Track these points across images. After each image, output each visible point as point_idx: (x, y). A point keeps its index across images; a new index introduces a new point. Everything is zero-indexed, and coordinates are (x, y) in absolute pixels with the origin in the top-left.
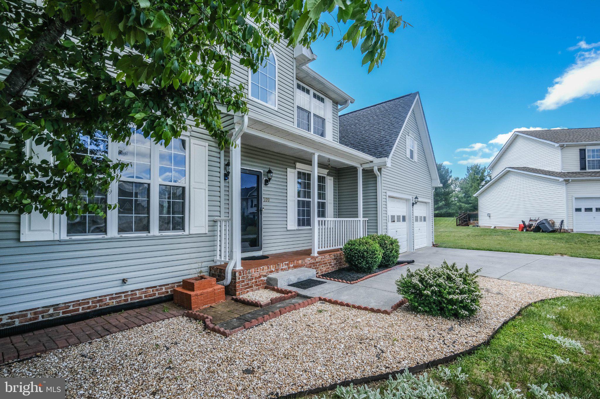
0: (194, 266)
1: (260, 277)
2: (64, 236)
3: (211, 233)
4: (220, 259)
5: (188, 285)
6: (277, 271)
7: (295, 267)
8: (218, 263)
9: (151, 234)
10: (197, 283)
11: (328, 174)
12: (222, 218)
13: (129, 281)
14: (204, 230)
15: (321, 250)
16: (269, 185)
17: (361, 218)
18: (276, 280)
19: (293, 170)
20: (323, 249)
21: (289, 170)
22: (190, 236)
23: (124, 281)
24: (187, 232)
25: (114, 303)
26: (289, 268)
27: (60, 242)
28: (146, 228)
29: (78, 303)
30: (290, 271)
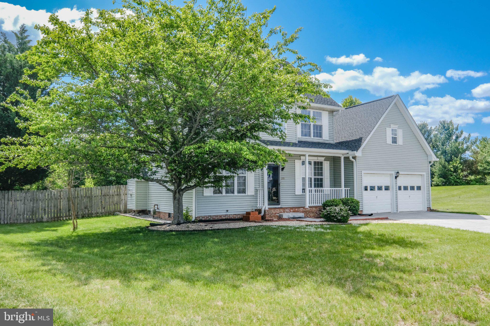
0: (249, 208)
1: (276, 214)
2: (212, 195)
3: (255, 195)
4: (259, 206)
5: (248, 213)
6: (284, 212)
7: (294, 212)
8: (259, 208)
9: (235, 194)
10: (251, 213)
11: (325, 160)
12: (260, 188)
13: (229, 211)
14: (253, 194)
15: (311, 205)
16: (284, 171)
17: (343, 188)
18: (282, 215)
19: (299, 161)
20: (313, 205)
21: (296, 161)
22: (248, 196)
23: (227, 211)
24: (246, 194)
25: (224, 218)
26: (290, 212)
27: (211, 196)
28: (233, 192)
29: (216, 216)
30: (291, 213)
